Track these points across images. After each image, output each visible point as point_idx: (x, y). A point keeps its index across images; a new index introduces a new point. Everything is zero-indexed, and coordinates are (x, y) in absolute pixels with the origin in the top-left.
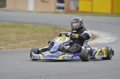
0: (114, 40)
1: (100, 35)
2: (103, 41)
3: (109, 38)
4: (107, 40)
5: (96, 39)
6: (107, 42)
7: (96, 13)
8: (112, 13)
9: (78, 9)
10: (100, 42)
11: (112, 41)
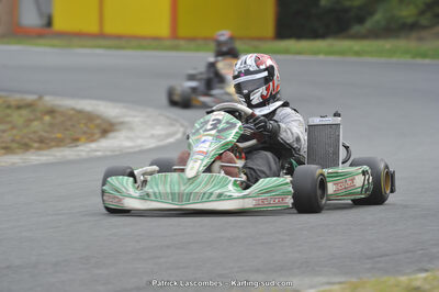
0: (179, 136)
1: (127, 119)
2: (140, 142)
3: (159, 131)
4: (152, 136)
5: (111, 135)
6: (152, 144)
7: (119, 37)
8: (174, 35)
9: (49, 23)
10: (128, 144)
11: (171, 140)
